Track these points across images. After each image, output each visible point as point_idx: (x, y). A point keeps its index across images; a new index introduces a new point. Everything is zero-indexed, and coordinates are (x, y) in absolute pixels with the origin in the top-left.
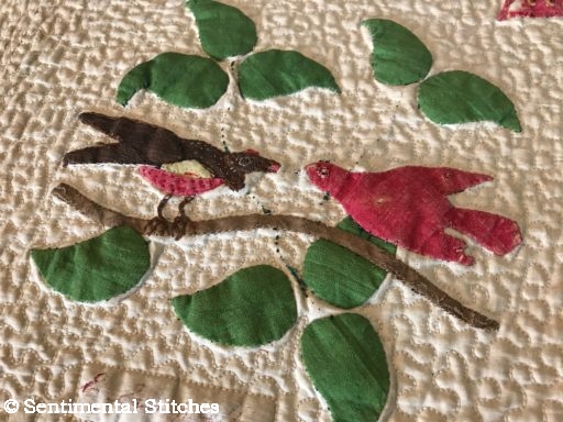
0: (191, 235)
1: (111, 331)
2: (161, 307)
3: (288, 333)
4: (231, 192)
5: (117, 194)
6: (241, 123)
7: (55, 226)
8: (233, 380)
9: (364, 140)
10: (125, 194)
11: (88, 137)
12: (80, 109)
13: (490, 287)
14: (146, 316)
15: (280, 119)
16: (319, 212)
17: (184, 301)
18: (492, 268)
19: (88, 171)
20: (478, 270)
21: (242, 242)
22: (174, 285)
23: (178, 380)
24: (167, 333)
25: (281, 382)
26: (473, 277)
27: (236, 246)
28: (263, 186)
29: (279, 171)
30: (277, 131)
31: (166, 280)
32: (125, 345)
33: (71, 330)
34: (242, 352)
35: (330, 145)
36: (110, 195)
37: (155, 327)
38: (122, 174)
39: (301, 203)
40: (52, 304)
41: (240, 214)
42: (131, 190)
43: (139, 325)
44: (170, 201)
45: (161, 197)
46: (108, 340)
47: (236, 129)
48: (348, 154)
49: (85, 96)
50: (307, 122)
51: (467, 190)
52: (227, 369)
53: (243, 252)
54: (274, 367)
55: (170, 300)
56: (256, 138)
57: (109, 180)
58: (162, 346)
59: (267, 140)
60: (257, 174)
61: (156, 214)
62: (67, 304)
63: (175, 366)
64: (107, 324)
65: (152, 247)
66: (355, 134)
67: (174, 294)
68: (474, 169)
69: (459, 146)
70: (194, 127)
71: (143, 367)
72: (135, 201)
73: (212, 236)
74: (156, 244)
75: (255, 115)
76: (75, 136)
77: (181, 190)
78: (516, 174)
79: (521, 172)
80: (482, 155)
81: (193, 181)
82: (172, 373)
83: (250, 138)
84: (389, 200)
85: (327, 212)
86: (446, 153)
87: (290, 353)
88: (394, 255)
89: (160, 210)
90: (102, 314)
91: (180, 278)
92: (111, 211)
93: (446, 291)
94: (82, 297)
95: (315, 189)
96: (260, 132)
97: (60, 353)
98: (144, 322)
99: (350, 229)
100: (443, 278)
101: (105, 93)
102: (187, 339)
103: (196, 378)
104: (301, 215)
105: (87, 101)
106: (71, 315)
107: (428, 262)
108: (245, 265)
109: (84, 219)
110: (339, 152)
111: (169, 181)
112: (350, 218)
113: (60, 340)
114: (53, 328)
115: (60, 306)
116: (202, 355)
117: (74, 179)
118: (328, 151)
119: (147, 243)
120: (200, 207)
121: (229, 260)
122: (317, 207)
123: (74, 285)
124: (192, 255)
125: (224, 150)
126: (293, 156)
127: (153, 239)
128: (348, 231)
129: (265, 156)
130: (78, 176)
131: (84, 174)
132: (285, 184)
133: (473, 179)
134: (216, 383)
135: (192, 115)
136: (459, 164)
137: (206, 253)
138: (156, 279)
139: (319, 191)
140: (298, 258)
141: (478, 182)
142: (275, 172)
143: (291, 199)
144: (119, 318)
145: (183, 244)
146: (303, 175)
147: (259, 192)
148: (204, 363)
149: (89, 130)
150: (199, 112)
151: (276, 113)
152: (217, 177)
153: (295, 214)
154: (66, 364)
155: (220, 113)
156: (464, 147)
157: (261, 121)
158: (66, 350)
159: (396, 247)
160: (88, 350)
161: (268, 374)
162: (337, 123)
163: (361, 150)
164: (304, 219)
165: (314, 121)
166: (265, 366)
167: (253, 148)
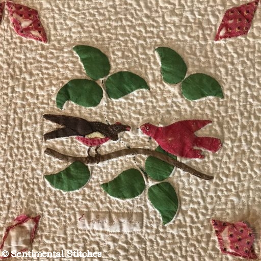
0: (102, 161)
1: (83, 200)
2: (98, 188)
3: (143, 192)
4: (113, 141)
5: (70, 149)
6: (112, 110)
7: (50, 165)
8: (128, 209)
9: (162, 111)
10: (73, 148)
11: (51, 126)
12: (42, 113)
13: (210, 165)
14: (93, 192)
15: (127, 106)
16: (148, 145)
17: (105, 185)
18: (211, 158)
19: (56, 141)
20: (206, 159)
21: (121, 161)
22: (100, 180)
23: (110, 212)
24: (102, 197)
25: (143, 207)
26: (205, 162)
27: (119, 162)
28: (125, 137)
29: (130, 130)
30: (126, 111)
31: (97, 179)
32: (89, 204)
33: (68, 201)
34: (129, 200)
35: (149, 115)
36: (67, 150)
37: (97, 196)
38: (70, 140)
39: (141, 142)
40: (58, 194)
41: (119, 150)
42: (75, 146)
43: (91, 196)
44: (91, 149)
45: (87, 148)
46: (82, 202)
47: (110, 114)
48: (156, 119)
49: (43, 106)
50: (138, 105)
51: (202, 129)
52: (125, 206)
53: (122, 164)
54: (140, 203)
55: (100, 186)
56: (119, 117)
57: (65, 143)
58: (102, 202)
59: (123, 116)
60: (122, 133)
61: (87, 155)
62: (64, 193)
63: (108, 208)
64: (80, 197)
65: (89, 168)
66: (157, 108)
67: (101, 183)
68: (205, 118)
69: (199, 109)
70: (93, 115)
71: (97, 210)
72: (78, 151)
73: (110, 160)
74: (91, 167)
75: (117, 106)
76: (45, 126)
77: (94, 144)
78: (221, 118)
79: (223, 117)
80: (208, 112)
81: (98, 140)
82: (107, 210)
83: (116, 117)
84: (173, 138)
85: (151, 145)
86: (194, 112)
87: (145, 197)
88: (176, 160)
89: (88, 153)
90: (77, 194)
91: (102, 177)
92: (70, 156)
93: (195, 169)
94: (69, 190)
96: (120, 114)
97: (67, 209)
98: (93, 195)
99: (160, 151)
100: (194, 164)
101: (51, 103)
102: (109, 198)
103: (116, 211)
104: (142, 148)
105: (44, 108)
106: (66, 196)
107: (188, 160)
108: (124, 170)
109: (61, 161)
110: (153, 118)
111: (89, 142)
112: (159, 147)
113: (65, 205)
114: (61, 202)
115: (62, 194)
116: (116, 203)
117: (51, 145)
118: (148, 118)
119: (87, 167)
120: (103, 149)
121: (118, 168)
122: (147, 143)
123: (65, 186)
124: (104, 168)
125: (107, 124)
126: (135, 122)
127: (89, 165)
128: (159, 152)
129: (124, 124)
130: (52, 144)
131: (55, 143)
132: (134, 135)
134: (123, 211)
135: (91, 110)
136: (199, 117)
137: (109, 167)
138: (93, 179)
139: (147, 136)
140: (143, 164)
141: (206, 124)
142: (129, 131)
143: (137, 141)
144: (84, 194)
145: (100, 164)
146: (140, 130)
147: (124, 140)
148: (117, 205)
149: (50, 122)
150: (93, 108)
151: (125, 103)
152: (107, 137)
153: (139, 147)
154: (70, 213)
155: (102, 107)
156: (201, 109)
157: (119, 108)
158: (68, 208)
159: (177, 157)
160: (76, 207)
161: (139, 205)
162: (150, 104)
163: (161, 116)
164: (143, 149)
165: (141, 105)
166: (138, 203)
167: (118, 121)
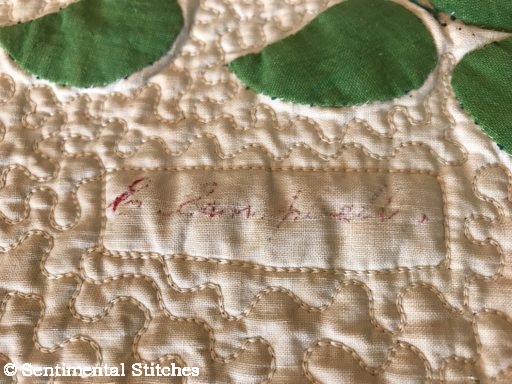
1: (141, 121)
2: (213, 77)
3: (431, 78)
8: (361, 154)
14: (194, 92)
17: (250, 65)
22: (226, 46)
23: (269, 169)
24: (234, 109)
25: (439, 148)
31: (213, 43)
32: (168, 136)
33: (75, 130)
34: (365, 112)
37: (211, 106)
40: (37, 100)
43: (184, 107)
46: (137, 134)
52: (347, 140)
55: (227, 67)
58: (230, 126)
62: (61, 94)
63: (261, 150)
64: (130, 114)
67: (230, 58)
71: (206, 161)
82: (258, 161)
87: (441, 105)
90: (120, 101)
91: (235, 37)
94: (85, 80)
97: (63, 164)
98: (192, 102)
102: (268, 111)
103: (299, 162)
106: (70, 110)
113: (59, 145)
114: (45, 133)
115: (50, 99)
116: (299, 127)
121: (303, 2)
123: (69, 63)
124: (244, 5)
134: (334, 163)
138: (197, 44)
148: (306, 139)
154: (77, 177)
158: (73, 159)
161: (415, 139)
166: (408, 127)
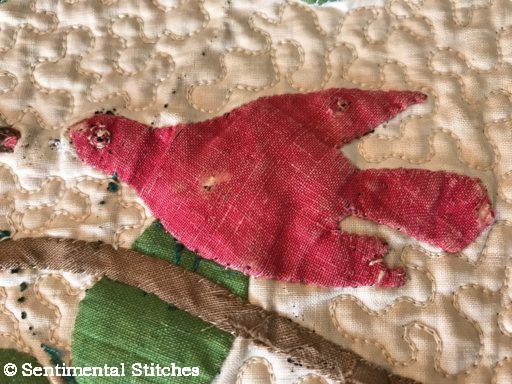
9: (179, 58)
13: (442, 324)
15: (19, 41)
16: (97, 222)
18: (443, 281)
20: (415, 292)
26: (408, 308)
30: (13, 66)
35: (117, 77)
39: (65, 206)
48: (148, 92)
50: (69, 38)
51: (380, 129)
66: (161, 48)
68: (390, 82)
69: (354, 41)
78: (468, 82)
79: (478, 76)
80: (401, 53)
85: (114, 219)
86: (334, 59)
88: (245, 297)
93: (357, 349)
95: (90, 172)
99: (159, 250)
100: (347, 323)
104: (65, 234)
110: (133, 89)
112: (157, 226)
118: (111, 89)
122: (95, 210)
126: (45, 109)
128: (153, 256)
132: (33, 173)
133: (389, 104)
136: (360, 77)
139: (98, 175)
140: (65, 326)
141: (399, 108)
143: (46, 201)
146: (64, 147)
151: (10, 32)
153: (54, 233)
156: (366, 43)
159: (246, 279)
162: (125, 32)
163: (173, 78)
164: (69, 241)
